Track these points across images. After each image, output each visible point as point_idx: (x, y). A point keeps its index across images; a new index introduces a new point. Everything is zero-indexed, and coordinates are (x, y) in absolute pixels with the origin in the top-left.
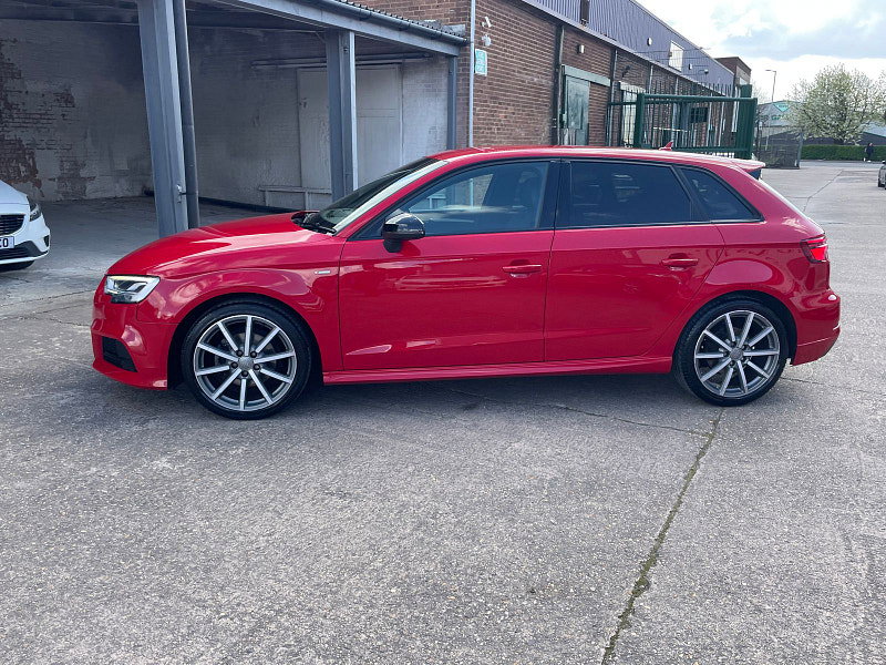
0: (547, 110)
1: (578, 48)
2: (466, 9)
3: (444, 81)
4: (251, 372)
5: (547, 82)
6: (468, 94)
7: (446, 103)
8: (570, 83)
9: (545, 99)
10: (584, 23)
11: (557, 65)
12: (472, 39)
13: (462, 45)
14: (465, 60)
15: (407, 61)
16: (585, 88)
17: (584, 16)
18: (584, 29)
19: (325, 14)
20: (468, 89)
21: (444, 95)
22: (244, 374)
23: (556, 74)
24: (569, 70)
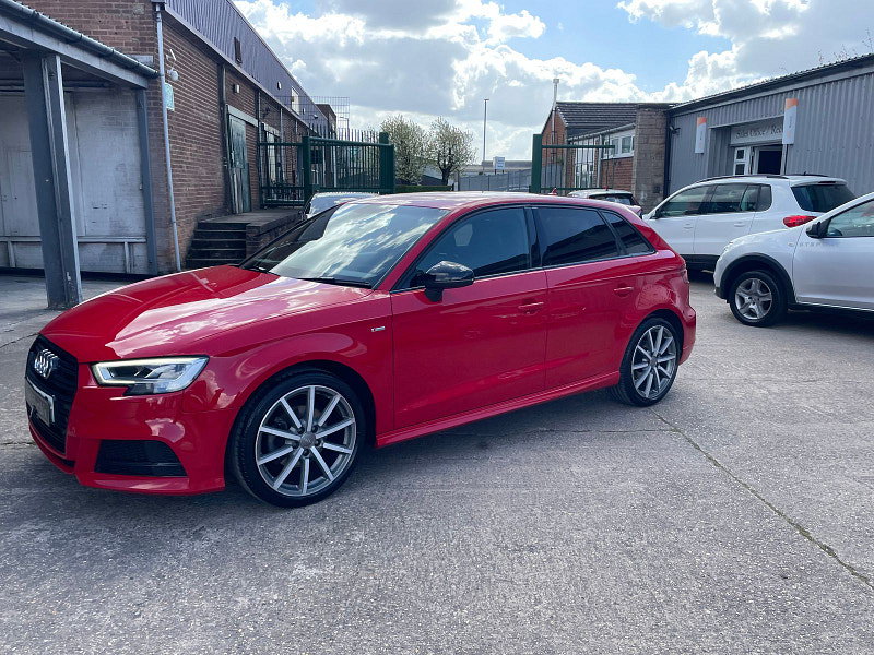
0: (218, 148)
1: (234, 86)
2: (151, 39)
3: (131, 114)
4: (313, 449)
5: (216, 121)
6: (163, 130)
7: (136, 138)
8: (233, 121)
9: (217, 137)
10: (239, 63)
11: (222, 104)
12: (162, 71)
13: (152, 77)
14: (157, 93)
15: (81, 89)
16: (242, 127)
17: (238, 58)
18: (239, 68)
19: (35, 33)
20: (163, 125)
21: (132, 129)
22: (307, 452)
23: (222, 113)
24: (232, 110)
